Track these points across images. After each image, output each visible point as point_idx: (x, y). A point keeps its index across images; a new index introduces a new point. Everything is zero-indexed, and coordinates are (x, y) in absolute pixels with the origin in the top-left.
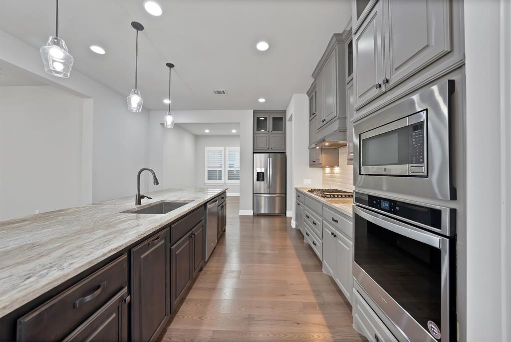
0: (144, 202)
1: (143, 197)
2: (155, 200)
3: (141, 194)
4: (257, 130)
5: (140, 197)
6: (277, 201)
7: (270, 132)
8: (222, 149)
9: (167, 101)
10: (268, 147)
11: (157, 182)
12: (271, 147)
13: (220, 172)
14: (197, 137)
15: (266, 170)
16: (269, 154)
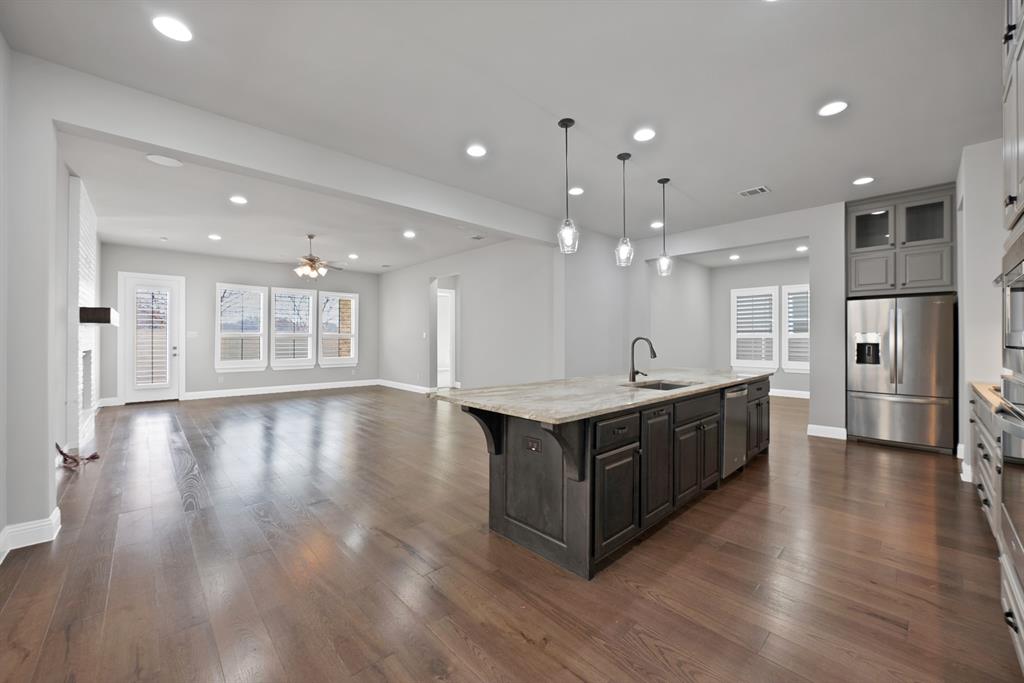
0: (639, 378)
1: (637, 373)
2: (651, 378)
3: (636, 369)
4: (858, 246)
5: (635, 373)
6: (933, 413)
7: (899, 245)
8: (773, 290)
9: (657, 225)
10: (891, 281)
11: (654, 355)
12: (901, 281)
13: (769, 341)
14: (712, 271)
15: (886, 338)
16: (894, 299)
